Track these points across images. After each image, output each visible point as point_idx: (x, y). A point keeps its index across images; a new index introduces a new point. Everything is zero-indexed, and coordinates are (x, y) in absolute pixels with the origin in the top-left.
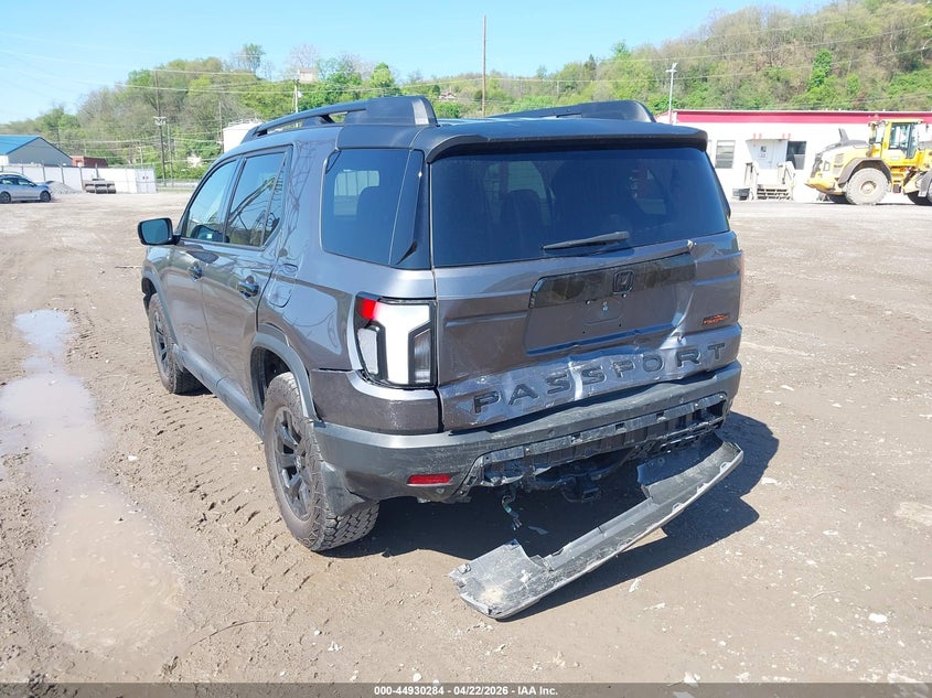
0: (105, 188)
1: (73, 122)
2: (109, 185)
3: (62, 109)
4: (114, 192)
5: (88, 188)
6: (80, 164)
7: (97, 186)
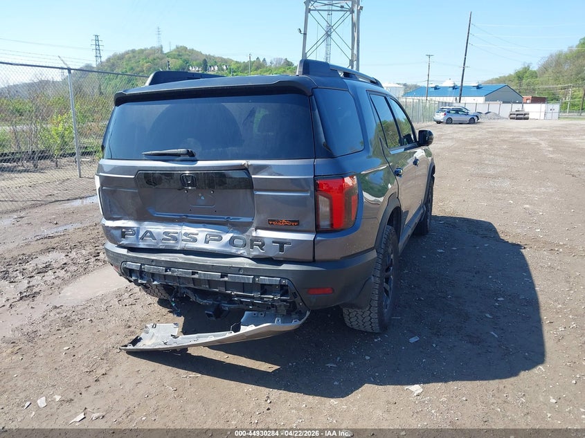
0: (522, 116)
1: (534, 75)
2: (525, 114)
3: (529, 66)
4: (527, 119)
5: (512, 116)
6: (528, 101)
7: (517, 115)
